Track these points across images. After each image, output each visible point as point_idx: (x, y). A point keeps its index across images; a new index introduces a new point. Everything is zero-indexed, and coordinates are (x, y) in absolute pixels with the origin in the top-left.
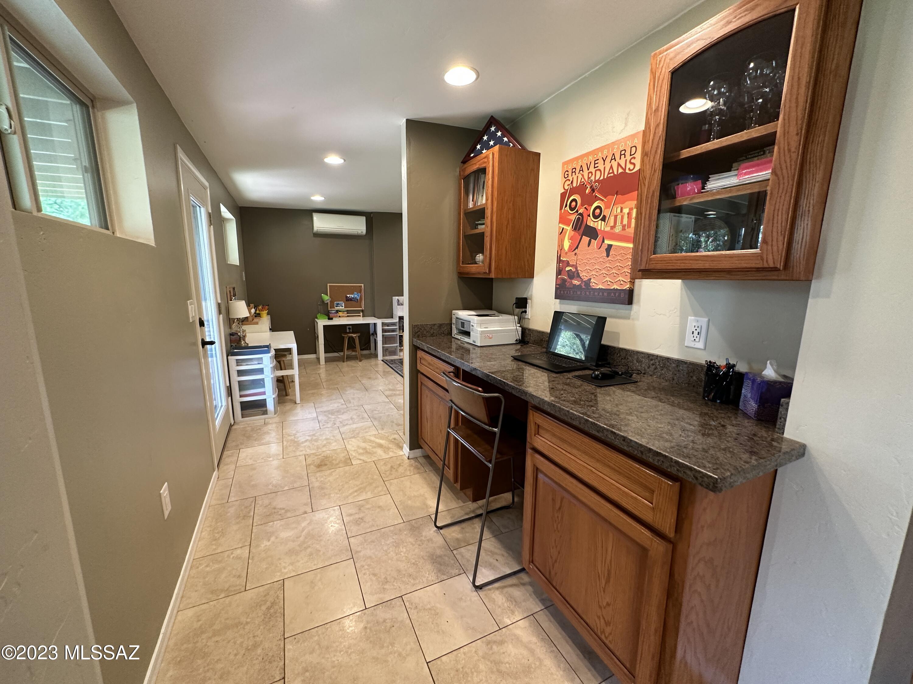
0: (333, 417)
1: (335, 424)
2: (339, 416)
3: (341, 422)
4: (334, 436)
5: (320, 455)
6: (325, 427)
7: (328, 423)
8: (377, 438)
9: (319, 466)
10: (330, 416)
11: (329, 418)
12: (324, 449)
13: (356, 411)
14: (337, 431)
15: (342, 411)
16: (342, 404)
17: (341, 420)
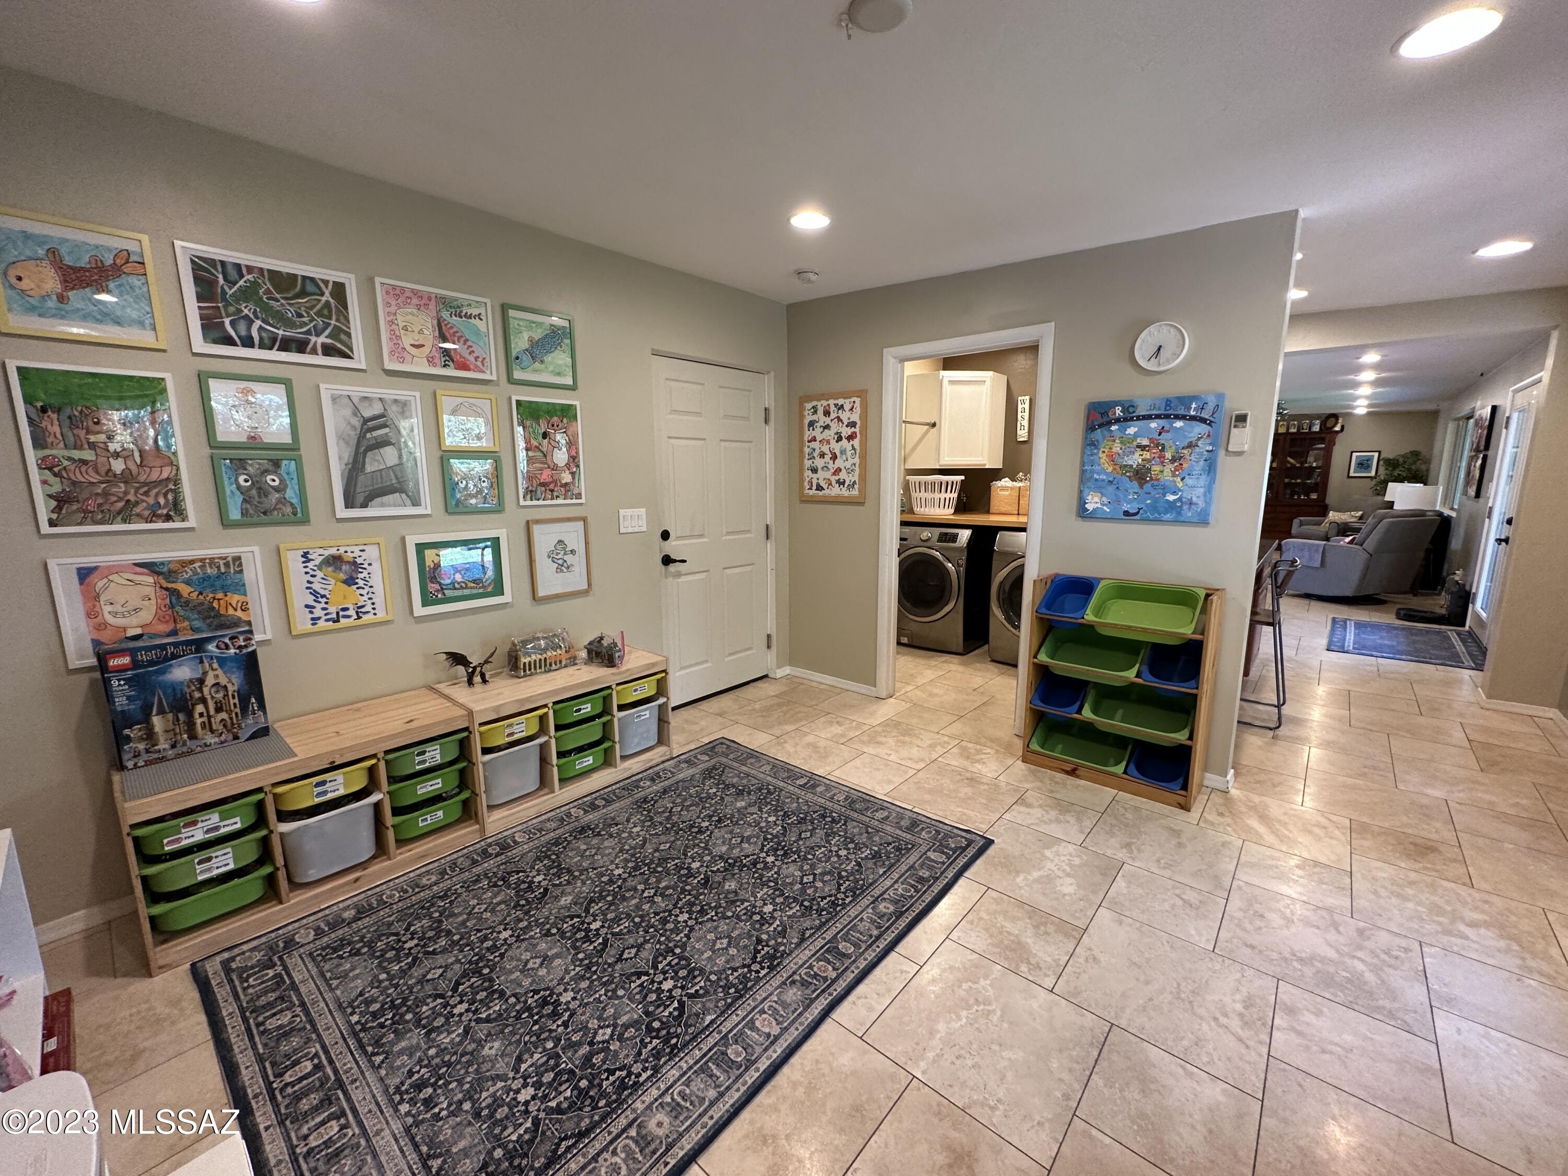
0: (1360, 966)
1: (1361, 932)
2: (1331, 954)
3: (1336, 926)
4: (1375, 892)
5: (1426, 868)
6: (1404, 943)
7: (1387, 953)
8: (1257, 833)
9: (1433, 850)
10: (1370, 977)
11: (1376, 970)
12: (1413, 876)
13: (1255, 939)
14: (1360, 903)
15: (1309, 972)
16: (1291, 1011)
17: (1332, 936)
